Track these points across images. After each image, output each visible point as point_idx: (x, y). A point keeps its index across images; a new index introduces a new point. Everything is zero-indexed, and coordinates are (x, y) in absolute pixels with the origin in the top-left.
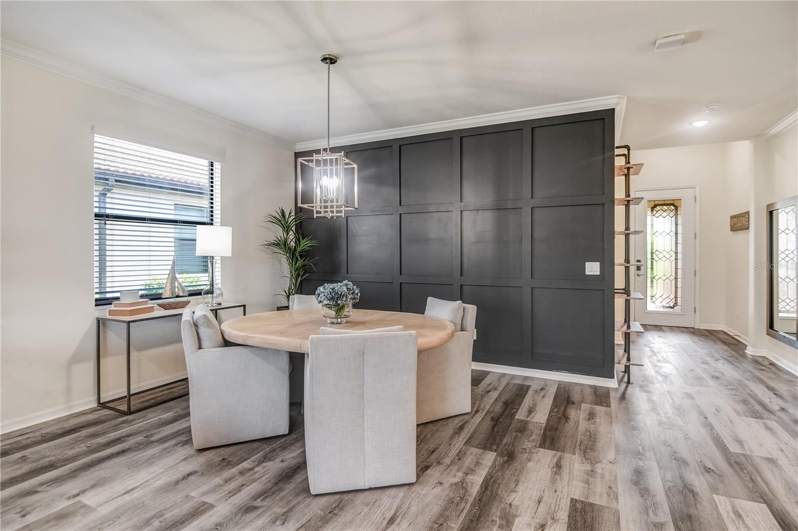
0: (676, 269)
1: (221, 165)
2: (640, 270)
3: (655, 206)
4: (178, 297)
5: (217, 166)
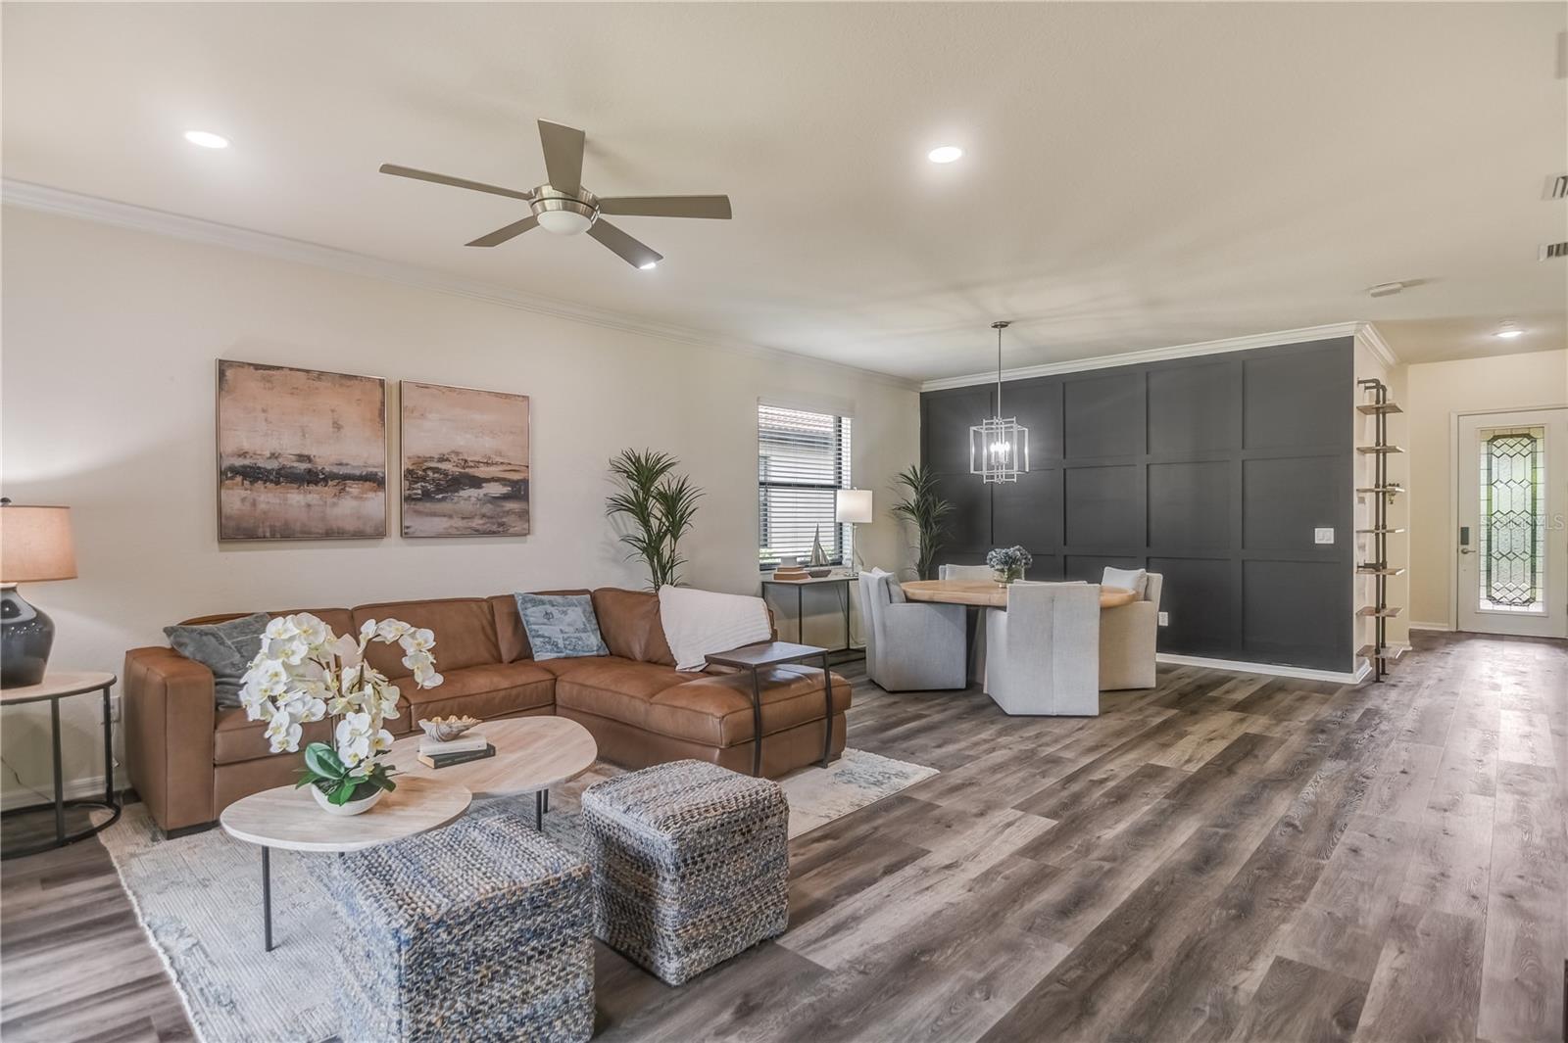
0: (1534, 541)
1: (852, 421)
2: (1467, 544)
3: (1496, 438)
4: (822, 565)
5: (846, 422)
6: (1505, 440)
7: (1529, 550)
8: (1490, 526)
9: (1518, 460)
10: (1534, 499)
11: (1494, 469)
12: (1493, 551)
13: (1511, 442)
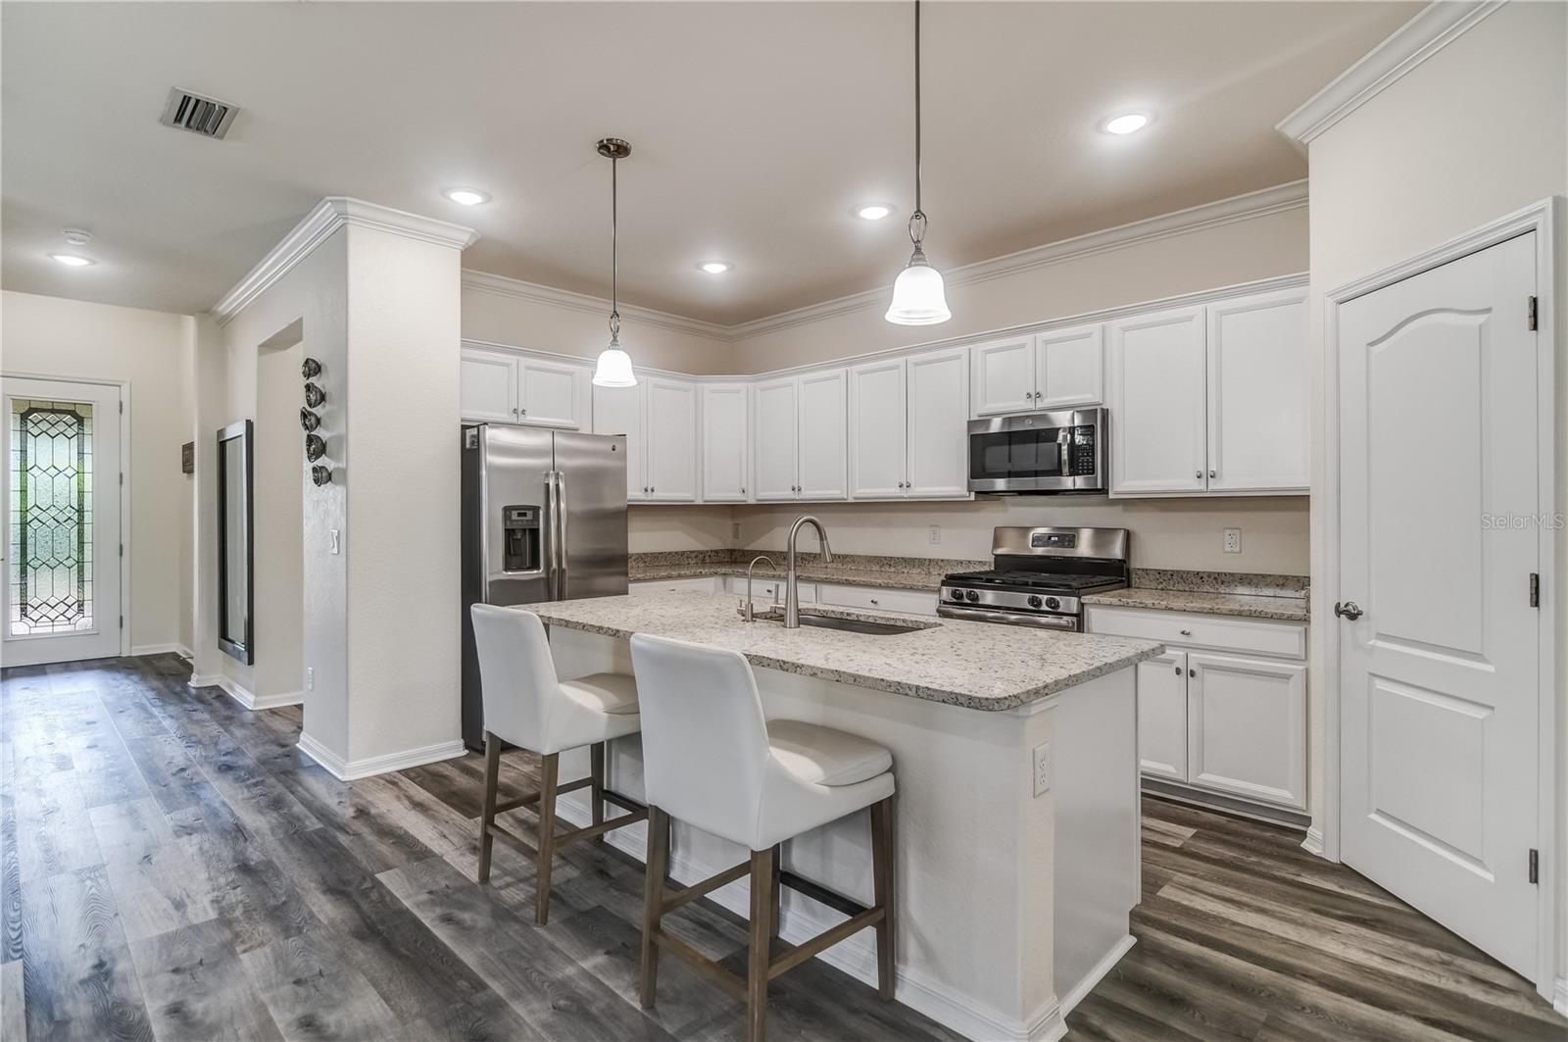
0: (81, 542)
3: (32, 411)
6: (44, 415)
7: (75, 555)
8: (24, 524)
9: (61, 439)
10: (81, 493)
11: (31, 452)
12: (29, 559)
13: (51, 417)
